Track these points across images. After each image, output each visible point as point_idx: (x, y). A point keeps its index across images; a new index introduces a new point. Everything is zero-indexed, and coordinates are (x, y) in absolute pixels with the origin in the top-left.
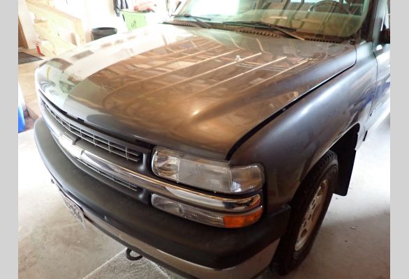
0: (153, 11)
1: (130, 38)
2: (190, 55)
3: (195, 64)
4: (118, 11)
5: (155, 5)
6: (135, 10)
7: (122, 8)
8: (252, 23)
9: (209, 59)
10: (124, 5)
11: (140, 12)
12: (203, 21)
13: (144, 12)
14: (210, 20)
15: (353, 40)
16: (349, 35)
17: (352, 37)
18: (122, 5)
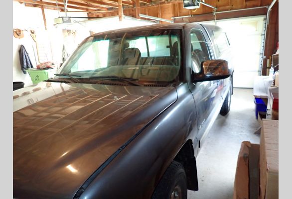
0: (52, 68)
1: (35, 90)
2: (82, 99)
3: (84, 106)
4: (24, 70)
5: (53, 64)
6: (37, 68)
7: (28, 67)
8: (109, 77)
9: (95, 101)
10: (30, 65)
11: (41, 69)
12: (74, 77)
13: (44, 69)
14: (80, 77)
15: (174, 83)
16: (172, 80)
17: (174, 81)
18: (27, 65)
